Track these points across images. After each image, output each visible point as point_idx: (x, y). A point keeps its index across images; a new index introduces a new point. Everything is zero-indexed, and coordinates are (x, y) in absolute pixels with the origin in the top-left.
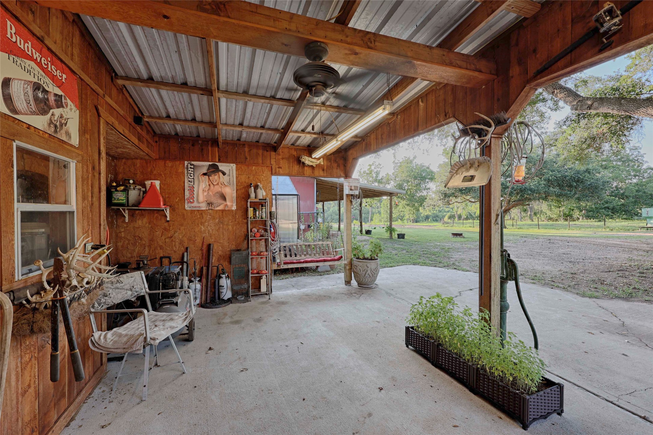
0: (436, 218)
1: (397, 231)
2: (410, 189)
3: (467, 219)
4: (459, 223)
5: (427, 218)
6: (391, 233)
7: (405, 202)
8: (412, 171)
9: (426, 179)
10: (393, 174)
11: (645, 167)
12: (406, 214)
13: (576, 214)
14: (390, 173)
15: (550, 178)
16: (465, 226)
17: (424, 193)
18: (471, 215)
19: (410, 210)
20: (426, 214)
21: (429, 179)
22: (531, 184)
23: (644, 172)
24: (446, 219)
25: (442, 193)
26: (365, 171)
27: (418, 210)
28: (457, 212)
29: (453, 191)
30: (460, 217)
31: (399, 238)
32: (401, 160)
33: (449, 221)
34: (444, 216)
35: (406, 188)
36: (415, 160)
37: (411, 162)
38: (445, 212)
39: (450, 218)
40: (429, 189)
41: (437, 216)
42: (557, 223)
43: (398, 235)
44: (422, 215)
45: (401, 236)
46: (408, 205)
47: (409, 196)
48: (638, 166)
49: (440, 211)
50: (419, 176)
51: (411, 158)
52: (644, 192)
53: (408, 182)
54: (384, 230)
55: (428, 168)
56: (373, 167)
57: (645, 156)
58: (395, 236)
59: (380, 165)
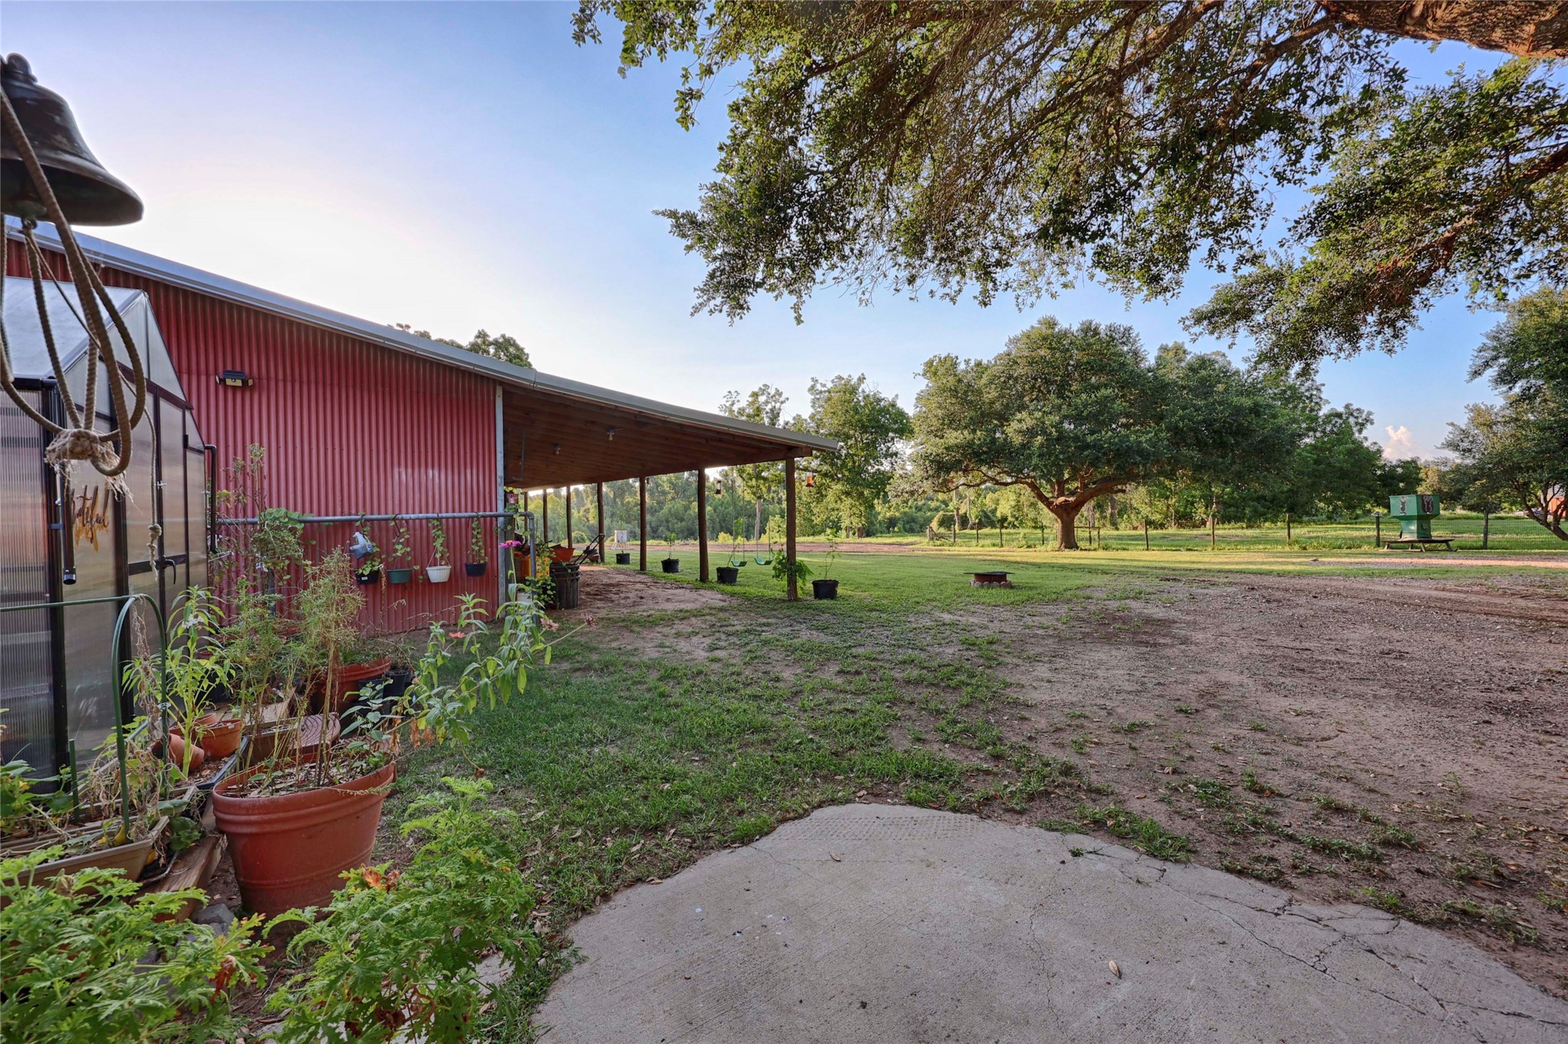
0: (913, 525)
1: (810, 572)
2: (852, 455)
3: (980, 525)
4: (965, 536)
5: (891, 523)
6: (792, 583)
7: (839, 487)
8: (856, 412)
9: (887, 431)
10: (812, 417)
11: (1324, 411)
12: (844, 517)
13: (1200, 512)
14: (806, 416)
15: (1181, 424)
16: (981, 542)
17: (886, 466)
18: (986, 516)
19: (852, 506)
20: (888, 515)
21: (895, 431)
22: (1143, 439)
23: (1324, 423)
24: (934, 524)
25: (931, 461)
26: (744, 410)
27: (872, 507)
28: (958, 509)
29: (958, 456)
30: (964, 521)
31: (818, 594)
32: (830, 385)
33: (942, 530)
34: (930, 520)
35: (844, 452)
36: (863, 386)
37: (853, 391)
38: (931, 510)
39: (941, 524)
40: (896, 454)
41: (913, 520)
42: (1164, 531)
43: (815, 584)
44: (880, 518)
45: (826, 589)
46: (847, 494)
47: (850, 471)
48: (1312, 410)
49: (919, 509)
50: (873, 423)
51: (854, 381)
52: (1329, 464)
53: (848, 437)
54: (769, 570)
55: (893, 405)
56: (762, 399)
57: (1323, 388)
58: (806, 586)
59: (780, 395)
